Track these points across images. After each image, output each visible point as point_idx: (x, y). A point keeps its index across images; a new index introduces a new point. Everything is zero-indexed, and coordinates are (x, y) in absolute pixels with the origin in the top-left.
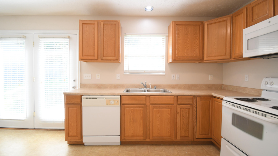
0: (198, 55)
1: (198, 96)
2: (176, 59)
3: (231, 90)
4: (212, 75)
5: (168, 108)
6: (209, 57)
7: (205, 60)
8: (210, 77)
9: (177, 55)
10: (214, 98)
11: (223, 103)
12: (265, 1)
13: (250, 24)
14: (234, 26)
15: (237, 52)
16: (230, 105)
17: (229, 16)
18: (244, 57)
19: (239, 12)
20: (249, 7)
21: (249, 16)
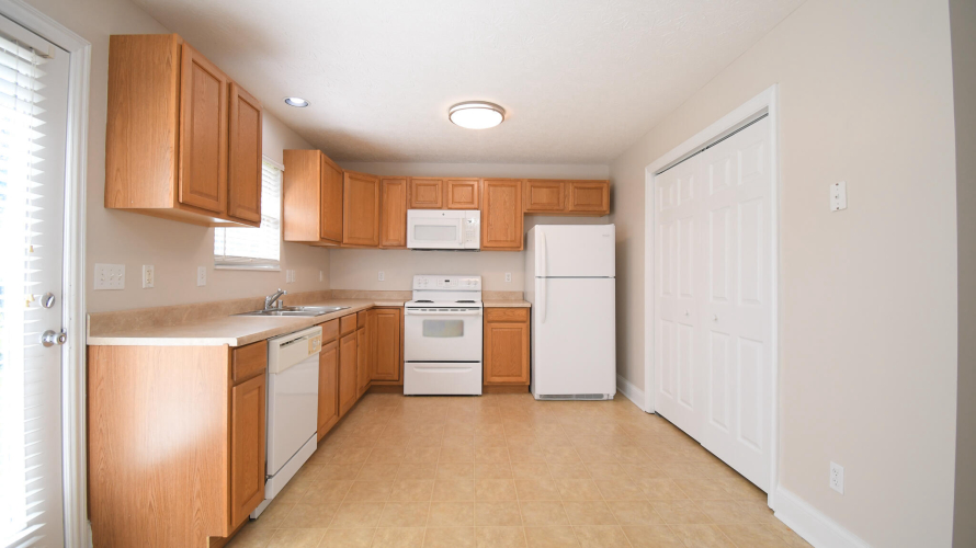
4: (322, 272)
6: (350, 238)
7: (344, 244)
8: (321, 276)
9: (326, 229)
11: (406, 311)
12: (435, 185)
13: (414, 205)
14: (385, 196)
15: (391, 237)
16: (419, 311)
17: (376, 177)
18: (409, 246)
19: (393, 180)
20: (410, 180)
21: (411, 194)
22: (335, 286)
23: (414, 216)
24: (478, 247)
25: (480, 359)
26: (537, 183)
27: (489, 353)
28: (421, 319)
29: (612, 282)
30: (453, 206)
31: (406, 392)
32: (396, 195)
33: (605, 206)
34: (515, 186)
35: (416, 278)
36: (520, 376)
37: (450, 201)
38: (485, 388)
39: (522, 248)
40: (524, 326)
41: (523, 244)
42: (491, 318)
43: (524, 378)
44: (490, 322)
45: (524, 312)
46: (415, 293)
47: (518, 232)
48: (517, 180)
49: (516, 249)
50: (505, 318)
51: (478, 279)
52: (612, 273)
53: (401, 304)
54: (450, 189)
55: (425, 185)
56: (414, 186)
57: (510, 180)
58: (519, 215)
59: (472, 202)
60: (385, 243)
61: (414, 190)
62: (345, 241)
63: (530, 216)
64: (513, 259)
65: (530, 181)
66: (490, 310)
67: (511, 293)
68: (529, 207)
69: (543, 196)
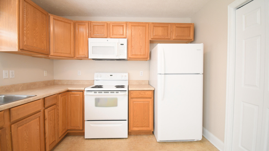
0: (46, 49)
1: (60, 94)
2: (25, 49)
3: (65, 84)
4: (46, 71)
5: (36, 118)
6: (55, 52)
7: (51, 56)
8: (45, 74)
9: (25, 44)
10: (70, 93)
11: (85, 93)
12: (103, 26)
13: (92, 36)
14: (77, 31)
15: (81, 53)
16: (93, 93)
17: (72, 21)
18: (89, 58)
19: (81, 23)
20: (90, 23)
21: (91, 30)
22: (56, 78)
23: (92, 42)
24: (126, 58)
25: (127, 119)
26: (156, 25)
27: (131, 114)
28: (94, 98)
29: (201, 76)
30: (113, 37)
31: (86, 137)
32: (83, 30)
33: (192, 37)
34: (145, 26)
35: (96, 74)
36: (149, 127)
37: (111, 34)
38: (129, 134)
39: (149, 59)
40: (151, 101)
41: (149, 57)
42: (132, 96)
43: (151, 128)
44: (132, 98)
45: (151, 93)
46: (95, 81)
47: (147, 51)
48: (147, 23)
49: (145, 59)
50: (140, 96)
51: (127, 74)
52: (201, 71)
53: (82, 89)
54: (111, 28)
55: (98, 25)
56: (92, 26)
57: (143, 23)
58: (147, 41)
59: (123, 35)
60: (77, 56)
61: (92, 28)
62: (52, 53)
63: (152, 42)
64: (144, 64)
65: (153, 23)
66: (132, 92)
67: (143, 81)
68: (152, 37)
69: (159, 32)
